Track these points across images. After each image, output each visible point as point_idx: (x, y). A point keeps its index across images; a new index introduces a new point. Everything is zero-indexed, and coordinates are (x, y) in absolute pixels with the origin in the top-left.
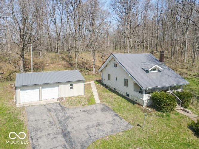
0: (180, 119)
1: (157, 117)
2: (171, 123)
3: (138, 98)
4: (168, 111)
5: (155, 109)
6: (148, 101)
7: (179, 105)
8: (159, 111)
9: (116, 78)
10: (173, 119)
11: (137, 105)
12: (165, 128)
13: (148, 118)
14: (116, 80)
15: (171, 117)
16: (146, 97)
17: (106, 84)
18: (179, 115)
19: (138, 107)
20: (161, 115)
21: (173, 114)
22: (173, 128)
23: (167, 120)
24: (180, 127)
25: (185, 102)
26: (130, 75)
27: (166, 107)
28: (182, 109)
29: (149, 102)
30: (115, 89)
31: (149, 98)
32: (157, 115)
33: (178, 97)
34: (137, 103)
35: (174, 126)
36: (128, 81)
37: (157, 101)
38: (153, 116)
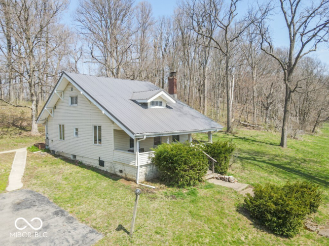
0: (218, 196)
1: (169, 200)
2: (202, 208)
3: (123, 164)
4: (192, 182)
5: (165, 184)
6: (149, 168)
7: (210, 169)
8: (173, 186)
9: (77, 130)
10: (205, 198)
11: (122, 182)
12: (190, 224)
13: (147, 207)
14: (77, 134)
15: (198, 195)
16: (142, 160)
17: (56, 151)
18: (215, 189)
19: (124, 186)
20: (179, 194)
21: (201, 188)
22: (208, 220)
23: (193, 201)
24: (221, 214)
25: (222, 160)
26: (104, 112)
27: (187, 173)
28: (217, 176)
29: (151, 171)
30: (75, 156)
31: (149, 162)
32: (169, 194)
33: (208, 154)
34: (121, 178)
35: (210, 213)
36: (102, 128)
37: (167, 164)
38: (158, 200)
